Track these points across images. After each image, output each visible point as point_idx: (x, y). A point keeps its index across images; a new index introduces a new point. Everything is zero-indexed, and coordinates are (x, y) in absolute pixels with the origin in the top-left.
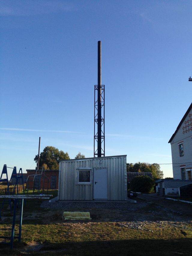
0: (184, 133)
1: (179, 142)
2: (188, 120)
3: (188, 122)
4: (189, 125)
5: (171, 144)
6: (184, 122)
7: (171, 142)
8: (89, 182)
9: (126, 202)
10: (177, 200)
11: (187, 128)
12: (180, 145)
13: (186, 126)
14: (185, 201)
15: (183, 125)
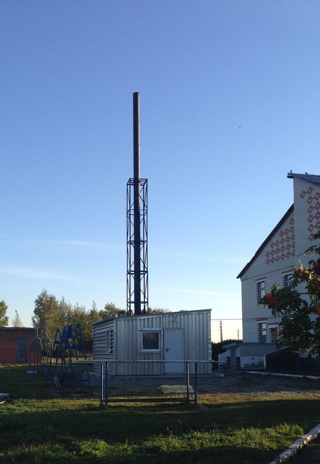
0: (268, 264)
1: (258, 278)
2: (277, 241)
3: (277, 245)
4: (278, 249)
5: (241, 281)
6: (269, 244)
7: (242, 277)
8: (158, 348)
9: (210, 376)
10: (266, 374)
11: (275, 255)
12: (259, 284)
13: (273, 251)
14: (281, 375)
15: (268, 248)
